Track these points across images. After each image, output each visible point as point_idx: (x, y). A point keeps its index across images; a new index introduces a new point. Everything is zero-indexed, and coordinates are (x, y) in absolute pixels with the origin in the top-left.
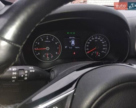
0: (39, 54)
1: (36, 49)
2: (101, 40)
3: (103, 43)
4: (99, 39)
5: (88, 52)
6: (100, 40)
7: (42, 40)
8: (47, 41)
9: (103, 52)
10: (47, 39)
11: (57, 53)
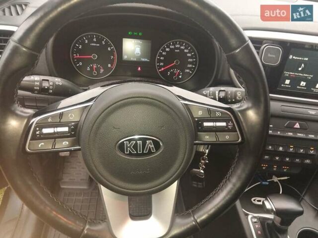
0: (81, 64)
1: (77, 55)
2: (185, 51)
3: (189, 55)
4: (182, 47)
5: (163, 69)
6: (183, 50)
7: (87, 41)
8: (95, 44)
9: (188, 71)
10: (95, 40)
11: (109, 65)
